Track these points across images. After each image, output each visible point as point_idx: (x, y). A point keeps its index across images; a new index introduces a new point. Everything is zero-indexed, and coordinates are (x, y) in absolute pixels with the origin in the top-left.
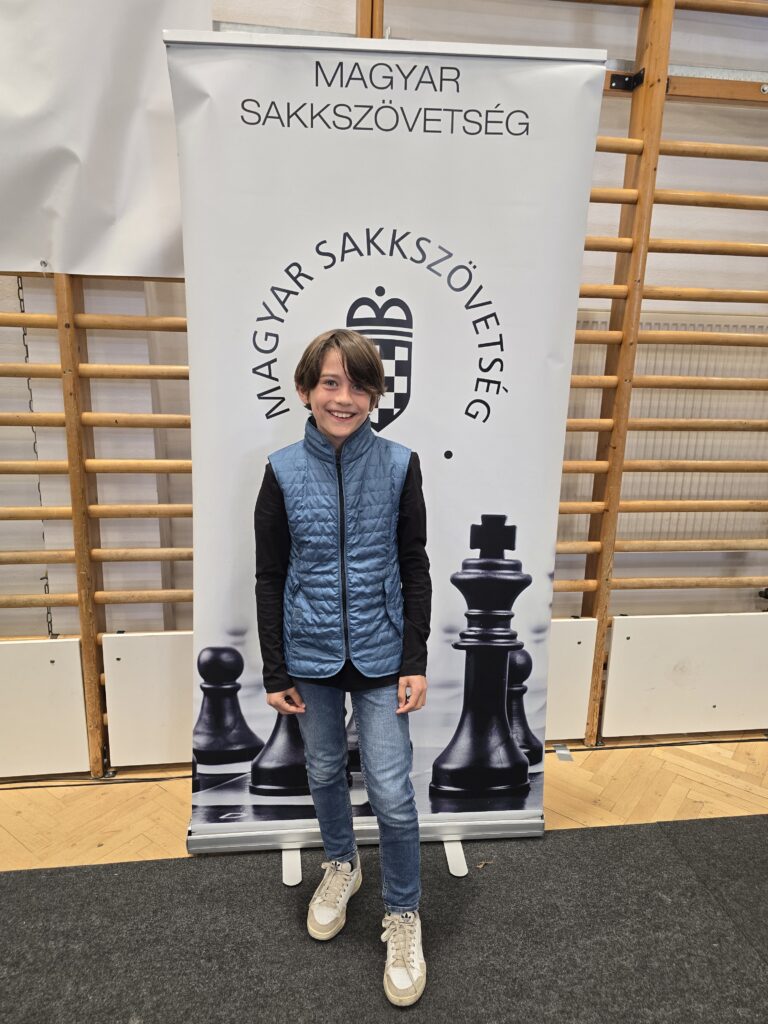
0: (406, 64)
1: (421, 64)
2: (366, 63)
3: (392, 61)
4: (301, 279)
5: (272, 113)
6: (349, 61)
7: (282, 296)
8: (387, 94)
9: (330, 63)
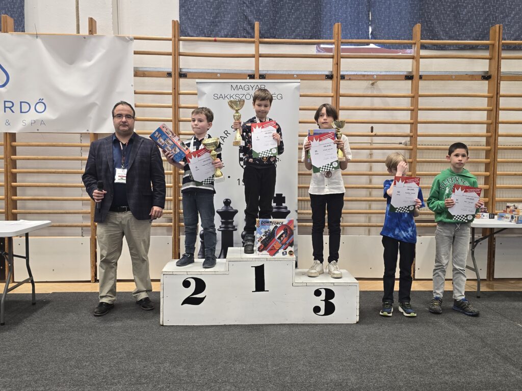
0: (252, 85)
1: (256, 84)
2: (243, 85)
3: (249, 84)
4: (227, 134)
5: (221, 96)
6: (239, 85)
7: (223, 138)
8: (248, 92)
9: (234, 85)
